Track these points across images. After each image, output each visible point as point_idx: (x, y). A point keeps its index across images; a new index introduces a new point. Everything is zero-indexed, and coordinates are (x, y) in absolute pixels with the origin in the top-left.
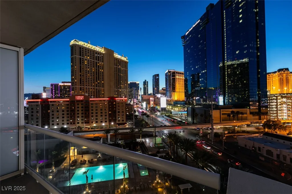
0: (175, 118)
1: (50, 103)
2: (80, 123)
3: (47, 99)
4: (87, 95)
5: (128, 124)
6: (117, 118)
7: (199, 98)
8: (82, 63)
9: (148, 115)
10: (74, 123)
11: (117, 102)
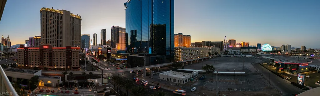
0: (118, 64)
1: (29, 51)
2: (46, 65)
3: (27, 47)
4: (51, 45)
5: (80, 68)
6: (72, 63)
7: (136, 48)
8: (47, 22)
9: (97, 61)
10: (42, 65)
11: (72, 50)
